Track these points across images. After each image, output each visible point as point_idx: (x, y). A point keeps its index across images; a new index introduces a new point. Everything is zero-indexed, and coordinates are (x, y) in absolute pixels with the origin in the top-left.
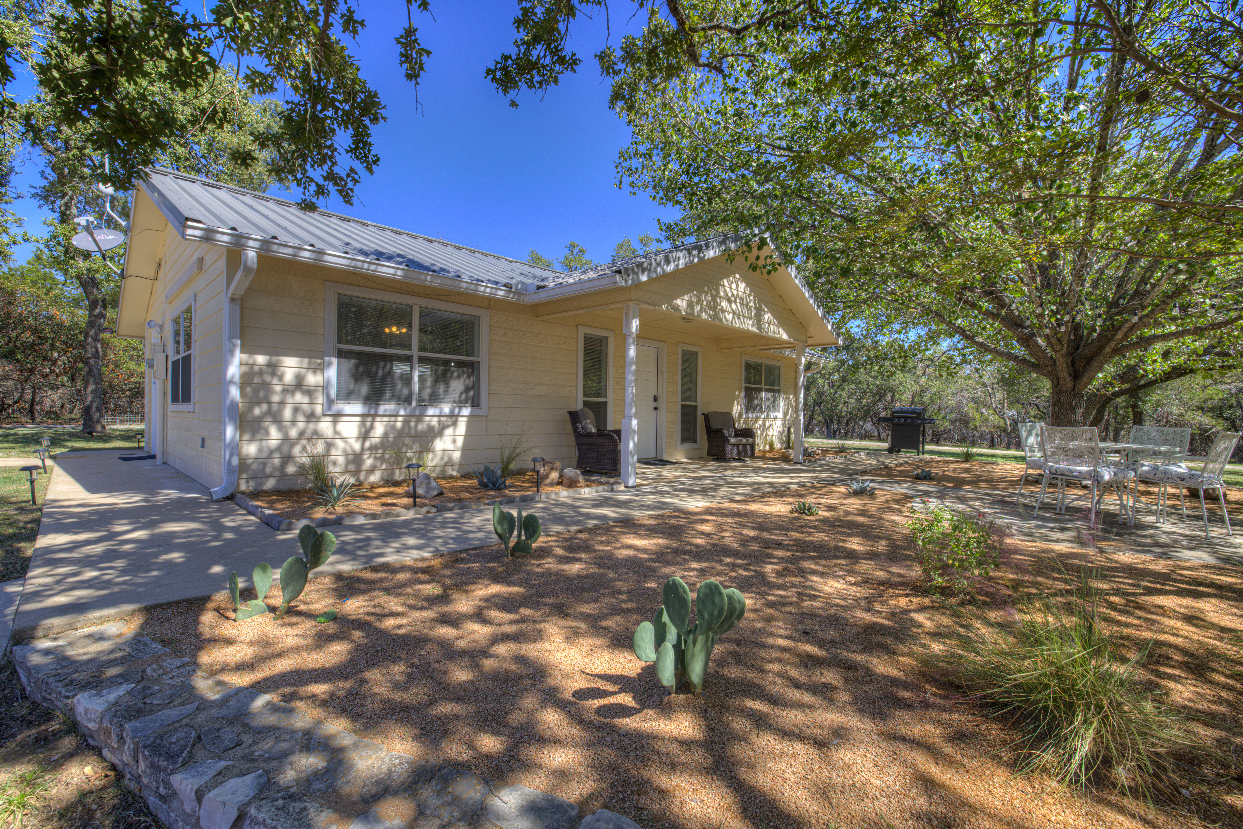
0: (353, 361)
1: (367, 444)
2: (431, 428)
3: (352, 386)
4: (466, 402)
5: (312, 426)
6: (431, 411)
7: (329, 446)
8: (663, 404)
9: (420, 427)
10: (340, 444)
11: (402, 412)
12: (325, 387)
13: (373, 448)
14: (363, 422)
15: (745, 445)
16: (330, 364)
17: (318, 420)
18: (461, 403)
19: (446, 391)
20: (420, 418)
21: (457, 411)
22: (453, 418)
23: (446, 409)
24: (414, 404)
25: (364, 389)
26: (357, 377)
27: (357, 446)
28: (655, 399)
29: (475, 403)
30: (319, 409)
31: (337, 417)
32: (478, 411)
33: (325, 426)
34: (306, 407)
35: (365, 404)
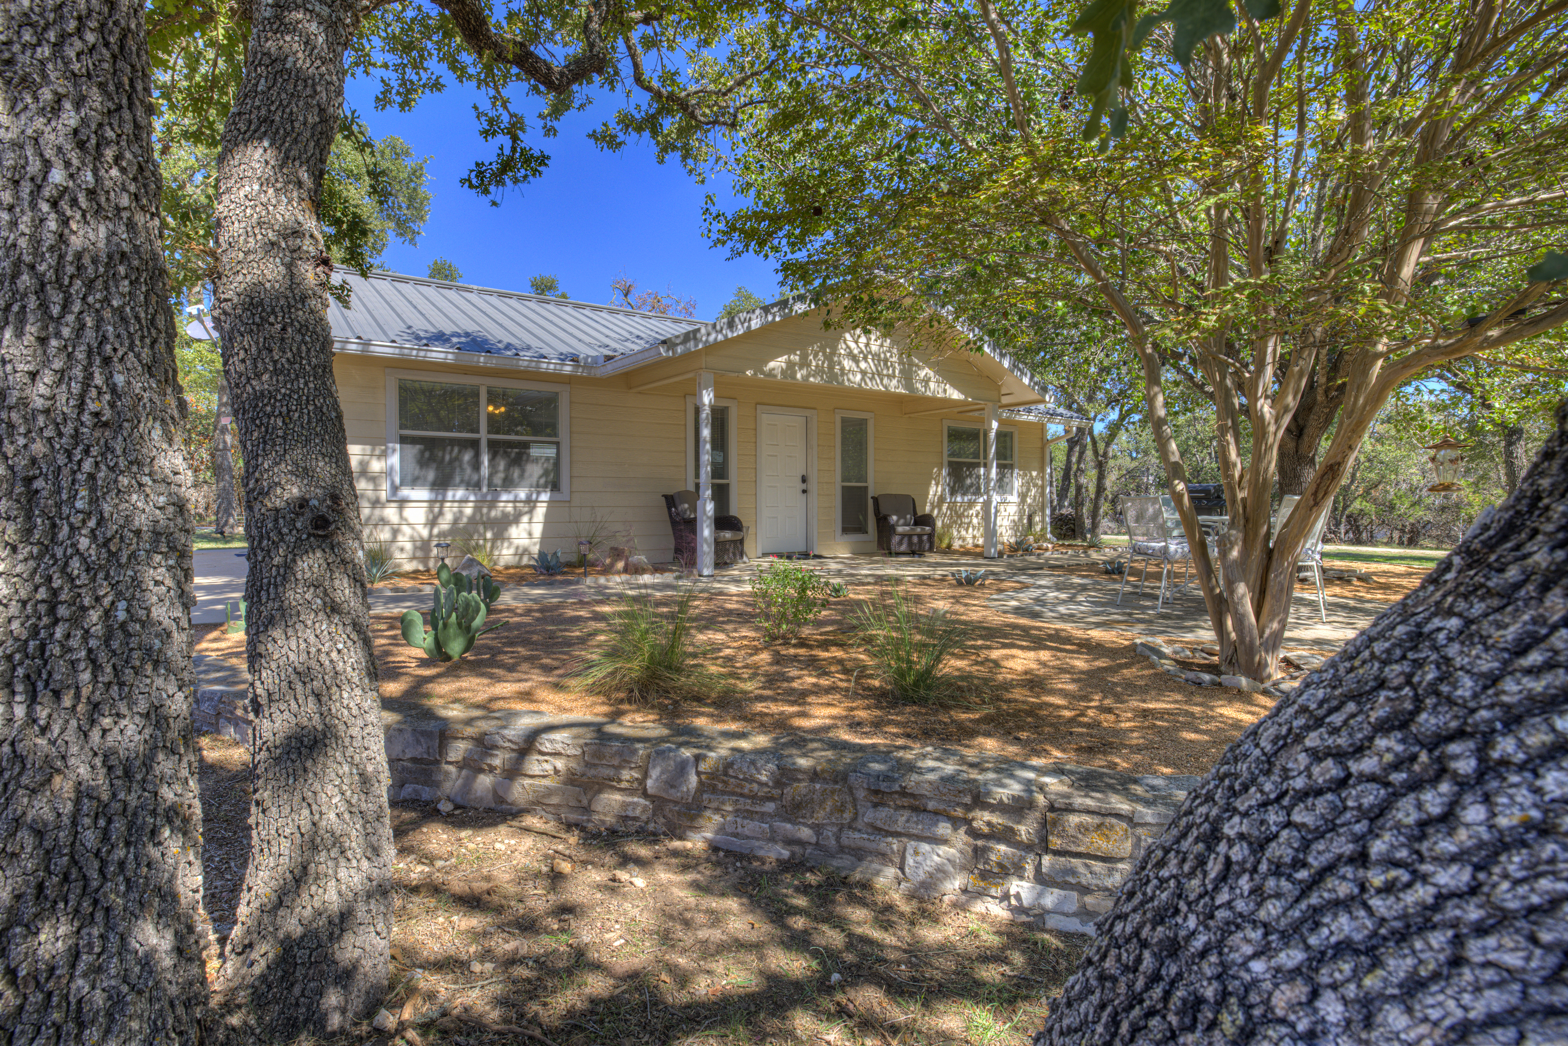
0: (418, 447)
1: (436, 531)
2: (505, 515)
3: (417, 472)
4: (545, 486)
5: (377, 512)
6: (504, 497)
7: (395, 532)
8: (813, 486)
9: (493, 513)
10: (405, 529)
11: (472, 498)
12: (389, 473)
13: (441, 534)
14: (431, 508)
15: (920, 536)
16: (394, 450)
17: (383, 507)
18: (539, 487)
19: (522, 476)
20: (493, 504)
21: (534, 497)
22: (531, 503)
23: (522, 494)
24: (485, 489)
25: (431, 475)
26: (422, 463)
27: (425, 533)
28: (804, 480)
29: (555, 486)
30: (383, 496)
31: (403, 503)
32: (558, 496)
33: (391, 513)
34: (370, 493)
35: (432, 490)
